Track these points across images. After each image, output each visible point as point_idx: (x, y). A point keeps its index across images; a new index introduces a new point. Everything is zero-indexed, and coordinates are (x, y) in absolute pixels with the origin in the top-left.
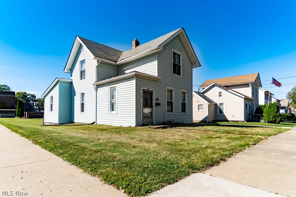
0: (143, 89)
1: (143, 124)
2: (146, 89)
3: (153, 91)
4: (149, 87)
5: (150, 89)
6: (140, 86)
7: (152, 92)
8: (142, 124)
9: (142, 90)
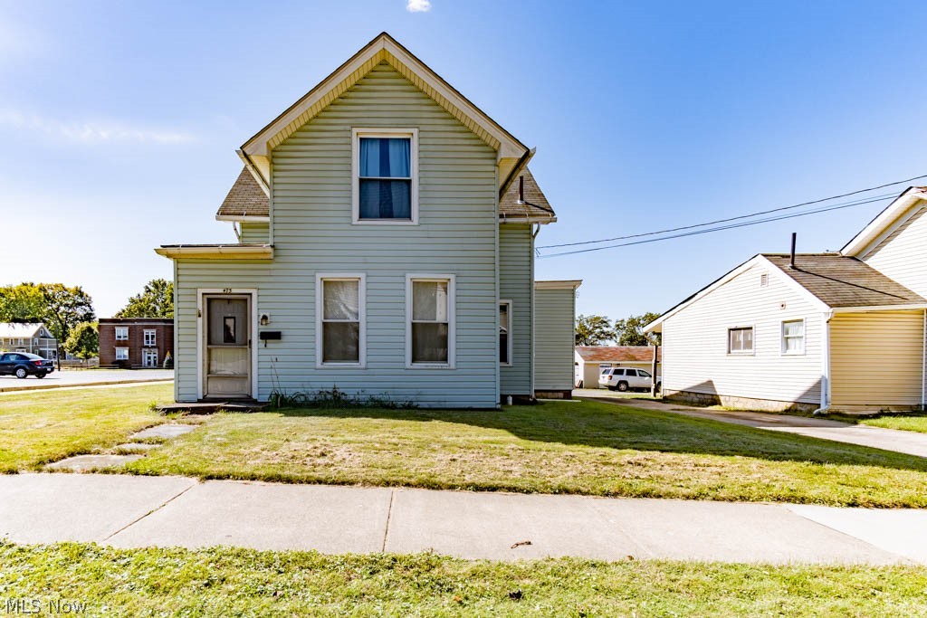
0: (203, 294)
1: (204, 397)
2: (221, 291)
3: (250, 294)
4: (228, 286)
5: (234, 291)
6: (195, 285)
7: (248, 297)
8: (201, 398)
9: (200, 296)
